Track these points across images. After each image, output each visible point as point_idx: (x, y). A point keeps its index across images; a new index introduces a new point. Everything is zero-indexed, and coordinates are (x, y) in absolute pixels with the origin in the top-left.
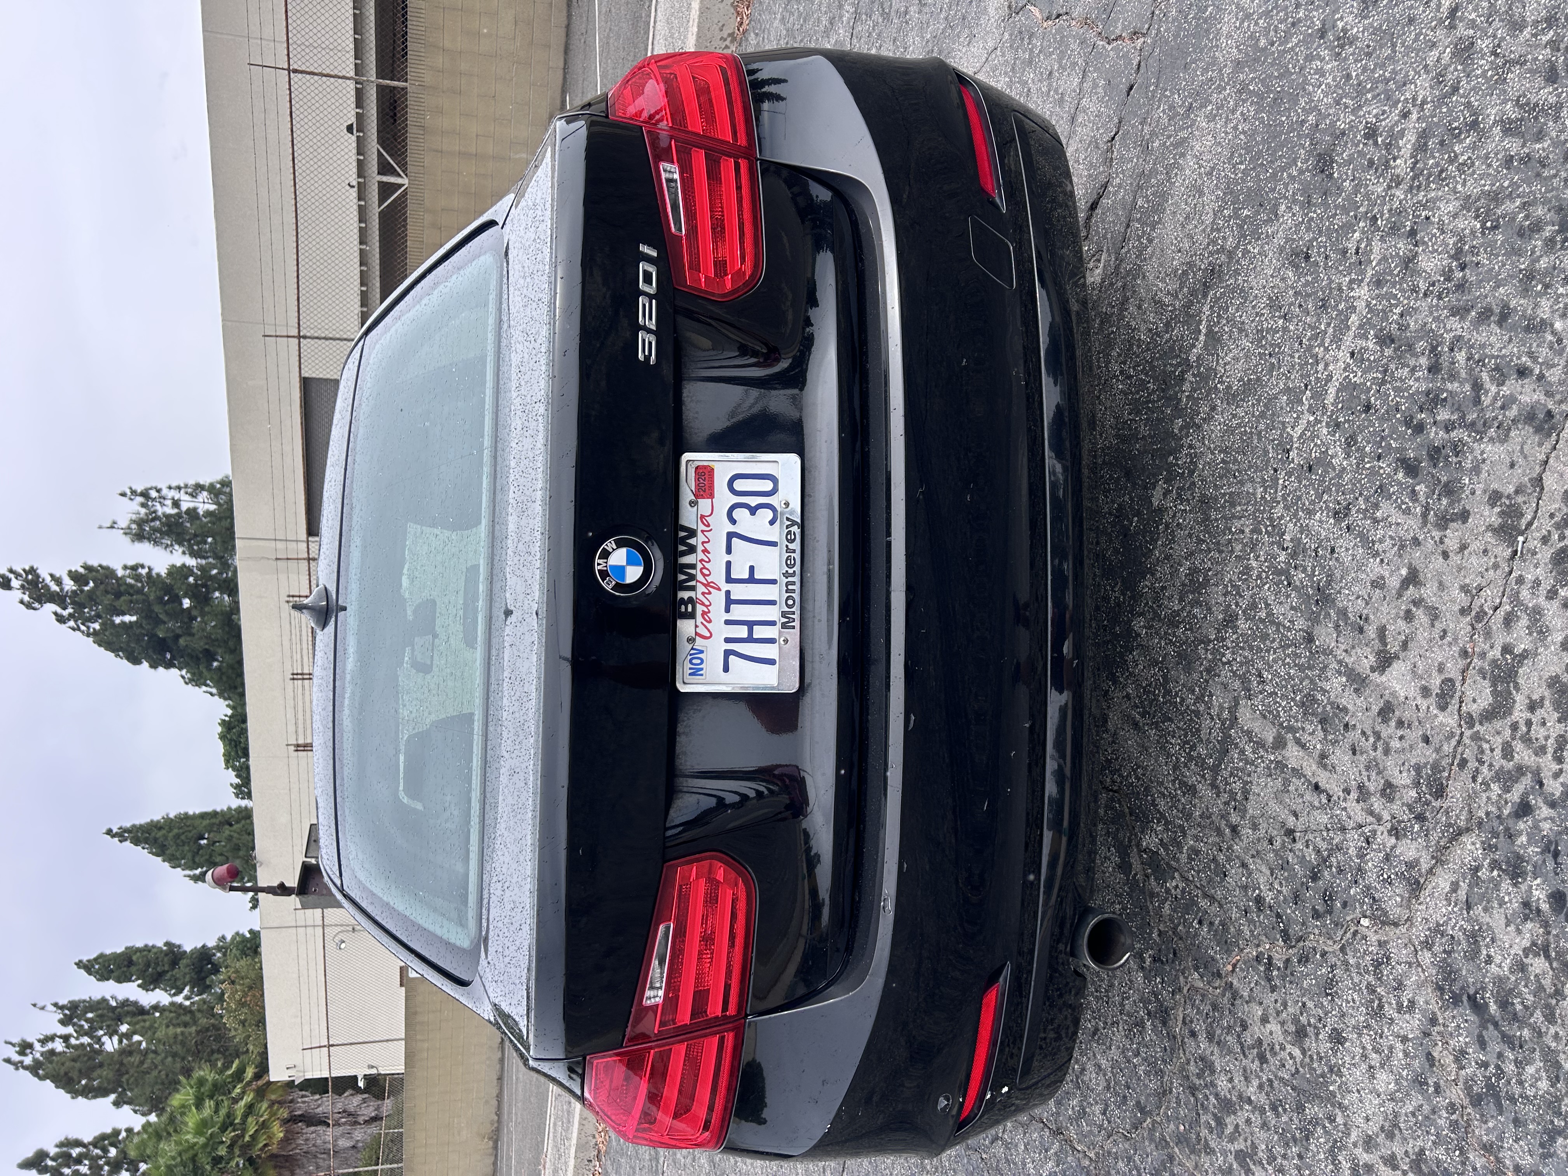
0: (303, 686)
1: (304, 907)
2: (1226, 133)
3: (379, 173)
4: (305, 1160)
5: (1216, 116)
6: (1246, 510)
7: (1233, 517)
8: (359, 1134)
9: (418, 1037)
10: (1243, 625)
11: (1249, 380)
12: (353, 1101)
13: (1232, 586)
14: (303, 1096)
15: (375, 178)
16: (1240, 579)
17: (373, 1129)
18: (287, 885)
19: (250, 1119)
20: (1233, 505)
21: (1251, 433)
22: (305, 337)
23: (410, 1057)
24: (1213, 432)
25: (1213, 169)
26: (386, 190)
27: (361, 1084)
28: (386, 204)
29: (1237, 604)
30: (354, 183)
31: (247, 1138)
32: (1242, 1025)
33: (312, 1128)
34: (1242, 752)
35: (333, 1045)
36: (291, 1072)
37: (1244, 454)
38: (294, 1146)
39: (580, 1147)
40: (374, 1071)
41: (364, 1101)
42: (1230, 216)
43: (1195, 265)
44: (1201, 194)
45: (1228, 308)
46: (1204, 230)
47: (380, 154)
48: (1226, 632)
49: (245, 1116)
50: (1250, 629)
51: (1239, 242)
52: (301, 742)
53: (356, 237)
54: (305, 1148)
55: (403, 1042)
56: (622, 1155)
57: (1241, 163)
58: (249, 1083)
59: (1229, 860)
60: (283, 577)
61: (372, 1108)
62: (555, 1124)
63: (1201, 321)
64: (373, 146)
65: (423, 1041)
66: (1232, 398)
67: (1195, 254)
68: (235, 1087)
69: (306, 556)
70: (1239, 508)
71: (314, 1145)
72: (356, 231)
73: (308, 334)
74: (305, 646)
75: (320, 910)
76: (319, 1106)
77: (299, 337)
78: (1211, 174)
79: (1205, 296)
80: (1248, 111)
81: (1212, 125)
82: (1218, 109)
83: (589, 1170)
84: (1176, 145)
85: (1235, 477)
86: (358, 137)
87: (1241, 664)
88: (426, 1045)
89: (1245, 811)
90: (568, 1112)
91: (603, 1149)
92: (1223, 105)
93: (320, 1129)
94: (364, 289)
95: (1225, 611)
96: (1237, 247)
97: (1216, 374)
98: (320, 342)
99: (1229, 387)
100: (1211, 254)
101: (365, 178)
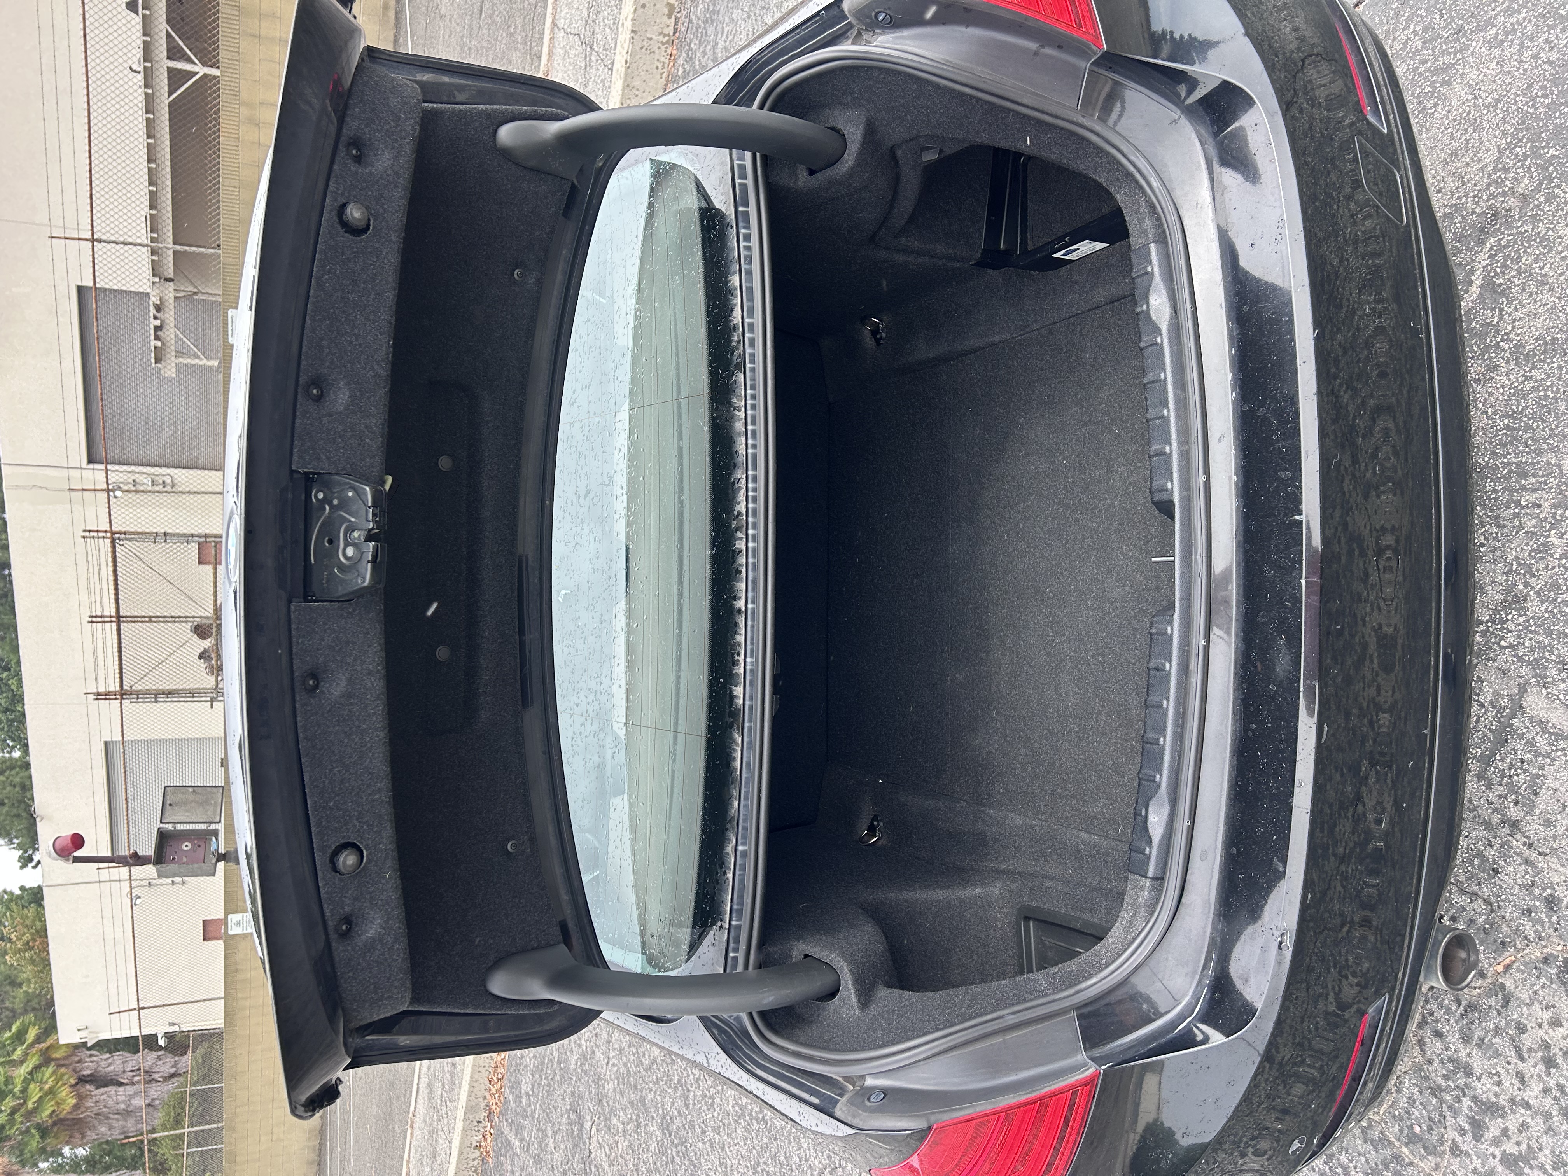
0: (103, 630)
1: (160, 876)
2: (1520, 62)
3: (169, 58)
4: (96, 1122)
5: (1502, 42)
6: (1545, 483)
7: (1524, 488)
8: (155, 1091)
9: (239, 995)
10: (1534, 607)
11: (1554, 340)
12: (147, 1059)
13: (1519, 564)
14: (91, 1056)
15: (164, 64)
16: (1532, 558)
17: (171, 1086)
18: (140, 854)
19: (32, 1086)
20: (1524, 475)
21: (1556, 398)
22: (100, 241)
23: (229, 1014)
24: (1490, 394)
25: (1498, 101)
26: (176, 78)
27: (162, 1042)
28: (175, 95)
29: (1527, 585)
30: (141, 69)
31: (30, 1105)
32: (1518, 1028)
33: (102, 1090)
34: (1532, 743)
35: (143, 1008)
36: (83, 1034)
37: (1543, 421)
38: (83, 1109)
39: (471, 1109)
40: (176, 1029)
41: (159, 1058)
42: (1526, 157)
43: (1466, 209)
44: (1477, 128)
45: (1520, 257)
46: (1482, 170)
47: (169, 35)
48: (1507, 614)
49: (26, 1082)
50: (1546, 611)
51: (1541, 184)
52: (102, 689)
53: (144, 129)
54: (95, 1110)
55: (223, 1001)
56: (525, 1117)
57: (1545, 96)
58: (31, 1046)
59: (1505, 857)
60: (78, 508)
61: (169, 1065)
62: (430, 1086)
63: (1473, 271)
64: (162, 27)
65: (245, 999)
66: (1521, 356)
67: (1467, 196)
68: (15, 1050)
69: (105, 486)
70: (1532, 480)
71: (105, 1106)
72: (143, 121)
73: (104, 238)
74: (105, 586)
75: (127, 868)
76: (110, 1065)
77: (93, 240)
78: (1495, 107)
79: (1481, 242)
80: (1557, 38)
81: (1498, 51)
82: (1507, 34)
83: (479, 1131)
84: (1437, 71)
85: (1527, 446)
86: (144, 16)
87: (1532, 650)
88: (247, 1003)
89: (1533, 806)
90: (452, 1074)
91: (496, 1109)
92: (1514, 31)
93: (112, 1089)
94: (153, 188)
95: (1507, 591)
96: (1537, 189)
97: (1497, 332)
98: (118, 247)
99: (1520, 346)
100: (1493, 196)
101: (151, 62)
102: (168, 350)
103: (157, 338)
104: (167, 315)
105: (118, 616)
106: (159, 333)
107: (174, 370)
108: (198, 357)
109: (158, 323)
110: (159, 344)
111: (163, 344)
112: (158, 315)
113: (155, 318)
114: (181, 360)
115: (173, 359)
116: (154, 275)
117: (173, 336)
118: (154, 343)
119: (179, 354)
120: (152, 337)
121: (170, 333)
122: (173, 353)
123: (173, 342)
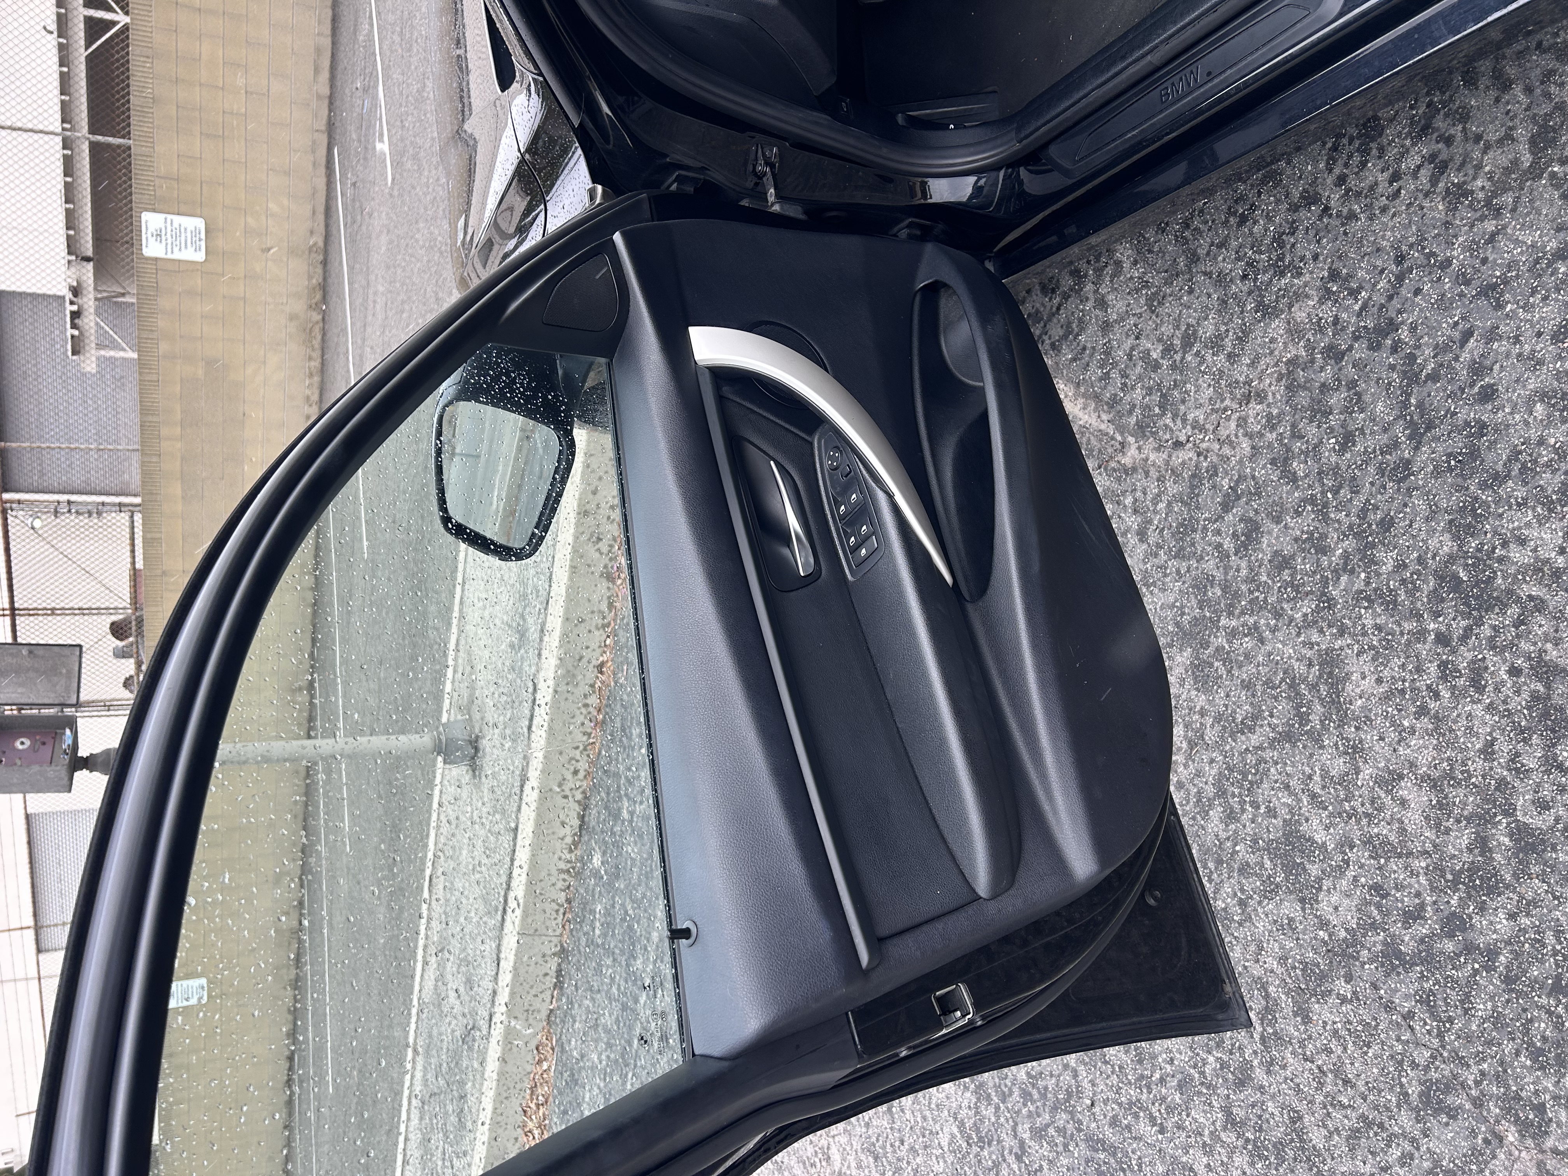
3: (86, 7)
15: (80, 12)
26: (94, 28)
28: (94, 46)
36: (9, 1158)
53: (57, 84)
72: (56, 76)
102: (87, 341)
103: (74, 326)
104: (85, 299)
105: (13, 609)
106: (76, 321)
107: (94, 365)
108: (123, 350)
109: (75, 308)
110: (76, 333)
111: (81, 333)
112: (75, 299)
113: (72, 303)
114: (102, 352)
115: (93, 352)
116: (69, 253)
117: (92, 324)
118: (70, 332)
119: (99, 346)
120: (68, 325)
121: (89, 321)
122: (93, 345)
123: (93, 331)
